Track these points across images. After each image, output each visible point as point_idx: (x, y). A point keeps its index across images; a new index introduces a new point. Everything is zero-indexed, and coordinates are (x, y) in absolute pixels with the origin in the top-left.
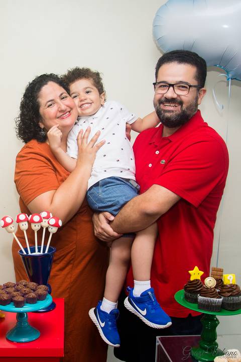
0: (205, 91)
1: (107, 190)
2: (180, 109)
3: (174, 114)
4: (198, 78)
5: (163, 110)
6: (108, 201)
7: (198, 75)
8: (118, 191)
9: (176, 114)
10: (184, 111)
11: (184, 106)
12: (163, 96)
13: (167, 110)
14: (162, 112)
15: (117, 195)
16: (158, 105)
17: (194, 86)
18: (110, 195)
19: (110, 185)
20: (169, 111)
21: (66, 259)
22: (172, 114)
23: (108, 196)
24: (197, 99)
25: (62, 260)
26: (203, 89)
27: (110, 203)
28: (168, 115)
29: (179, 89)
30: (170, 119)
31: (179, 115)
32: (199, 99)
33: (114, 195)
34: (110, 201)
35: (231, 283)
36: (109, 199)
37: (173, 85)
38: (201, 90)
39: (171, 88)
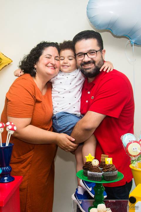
0: (105, 51)
1: (61, 120)
2: (94, 66)
3: (92, 69)
4: (99, 45)
5: (84, 69)
6: (63, 127)
7: (99, 43)
8: (68, 120)
9: (93, 69)
10: (97, 66)
11: (96, 64)
12: (82, 61)
13: (87, 68)
14: (85, 70)
15: (67, 122)
16: (81, 67)
17: (99, 51)
18: (64, 123)
19: (63, 117)
20: (89, 69)
21: (27, 161)
22: (90, 70)
23: (62, 124)
24: (102, 57)
25: (25, 162)
26: (103, 50)
27: (64, 128)
28: (88, 71)
29: (90, 55)
30: (90, 73)
31: (95, 69)
32: (103, 57)
33: (66, 122)
34: (64, 126)
35: (109, 163)
36: (63, 126)
37: (86, 54)
38: (102, 51)
39: (86, 56)
